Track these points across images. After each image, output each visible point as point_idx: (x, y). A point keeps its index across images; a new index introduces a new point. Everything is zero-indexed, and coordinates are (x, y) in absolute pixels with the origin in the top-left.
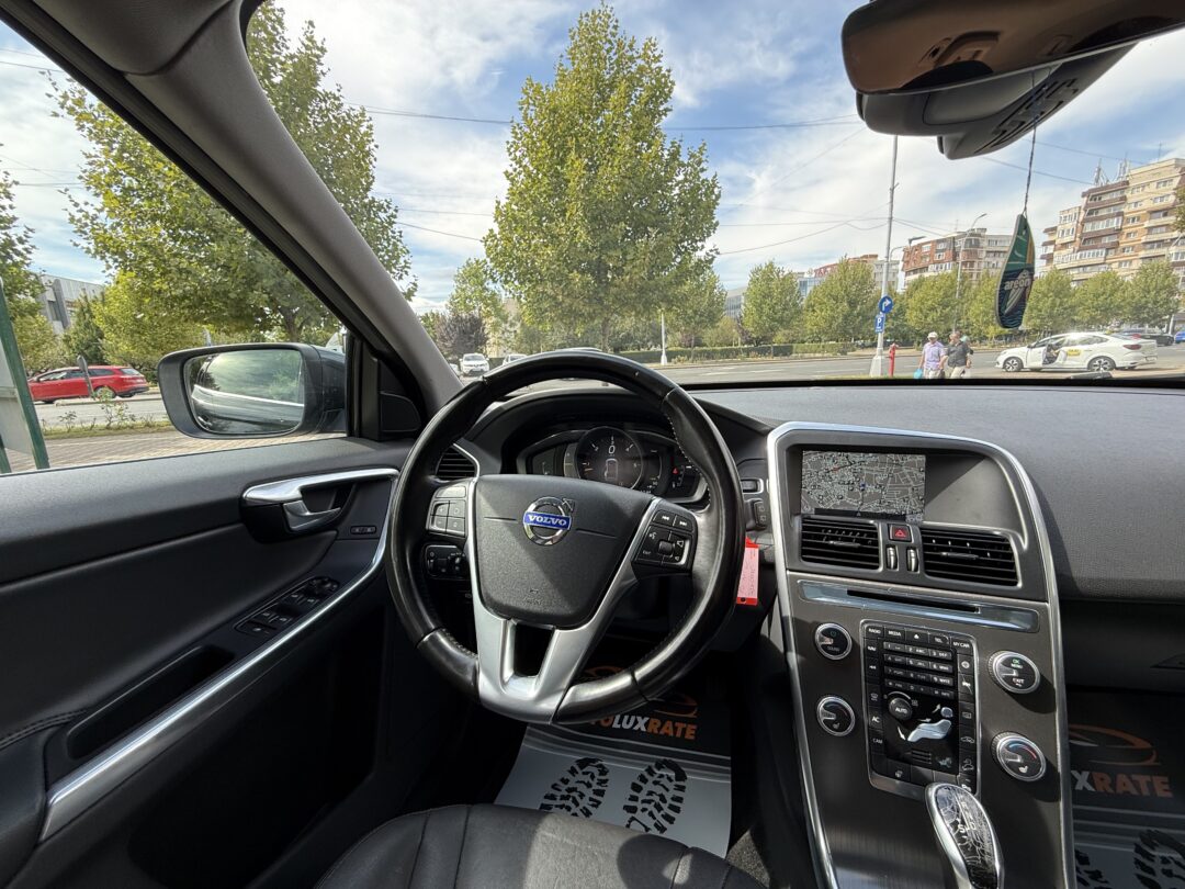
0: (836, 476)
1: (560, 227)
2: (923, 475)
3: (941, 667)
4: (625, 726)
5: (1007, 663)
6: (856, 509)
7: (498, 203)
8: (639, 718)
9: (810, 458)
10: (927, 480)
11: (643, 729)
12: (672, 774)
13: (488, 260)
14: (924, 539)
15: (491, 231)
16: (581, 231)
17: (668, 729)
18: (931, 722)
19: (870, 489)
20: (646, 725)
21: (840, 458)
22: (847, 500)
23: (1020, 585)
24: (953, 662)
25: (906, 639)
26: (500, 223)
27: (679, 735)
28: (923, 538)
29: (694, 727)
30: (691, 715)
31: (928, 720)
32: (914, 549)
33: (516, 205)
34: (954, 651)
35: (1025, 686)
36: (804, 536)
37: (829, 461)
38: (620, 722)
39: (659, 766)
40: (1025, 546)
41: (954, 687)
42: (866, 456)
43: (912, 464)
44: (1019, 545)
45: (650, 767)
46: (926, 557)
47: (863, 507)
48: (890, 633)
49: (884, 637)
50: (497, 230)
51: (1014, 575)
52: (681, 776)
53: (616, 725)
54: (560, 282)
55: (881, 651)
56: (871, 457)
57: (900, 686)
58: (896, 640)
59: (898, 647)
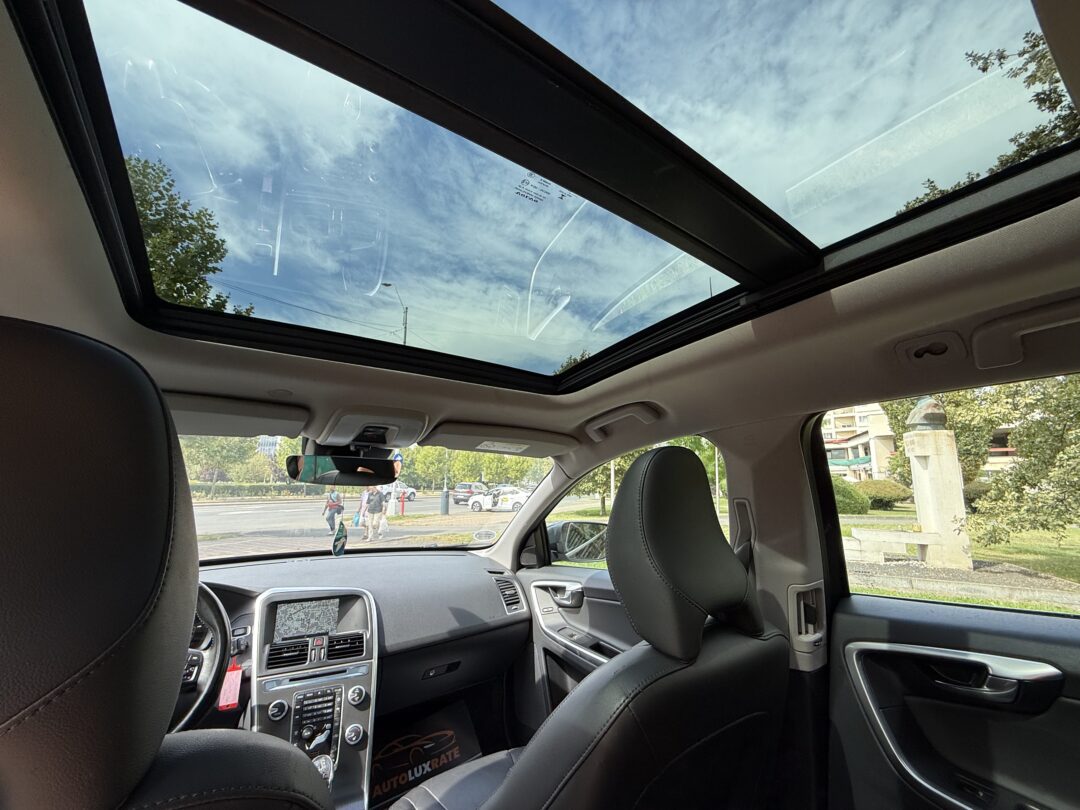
0: (295, 617)
2: (338, 609)
3: (328, 705)
5: (354, 692)
6: (303, 634)
9: (281, 608)
18: (321, 735)
21: (298, 606)
23: (364, 654)
24: (333, 700)
25: (315, 696)
28: (329, 642)
32: (324, 648)
34: (334, 694)
35: (359, 700)
36: (270, 655)
37: (291, 609)
41: (333, 712)
42: (311, 603)
43: (333, 605)
44: (366, 636)
46: (329, 651)
47: (307, 632)
48: (308, 695)
49: (306, 698)
51: (362, 650)
57: (308, 722)
58: (310, 698)
59: (310, 702)
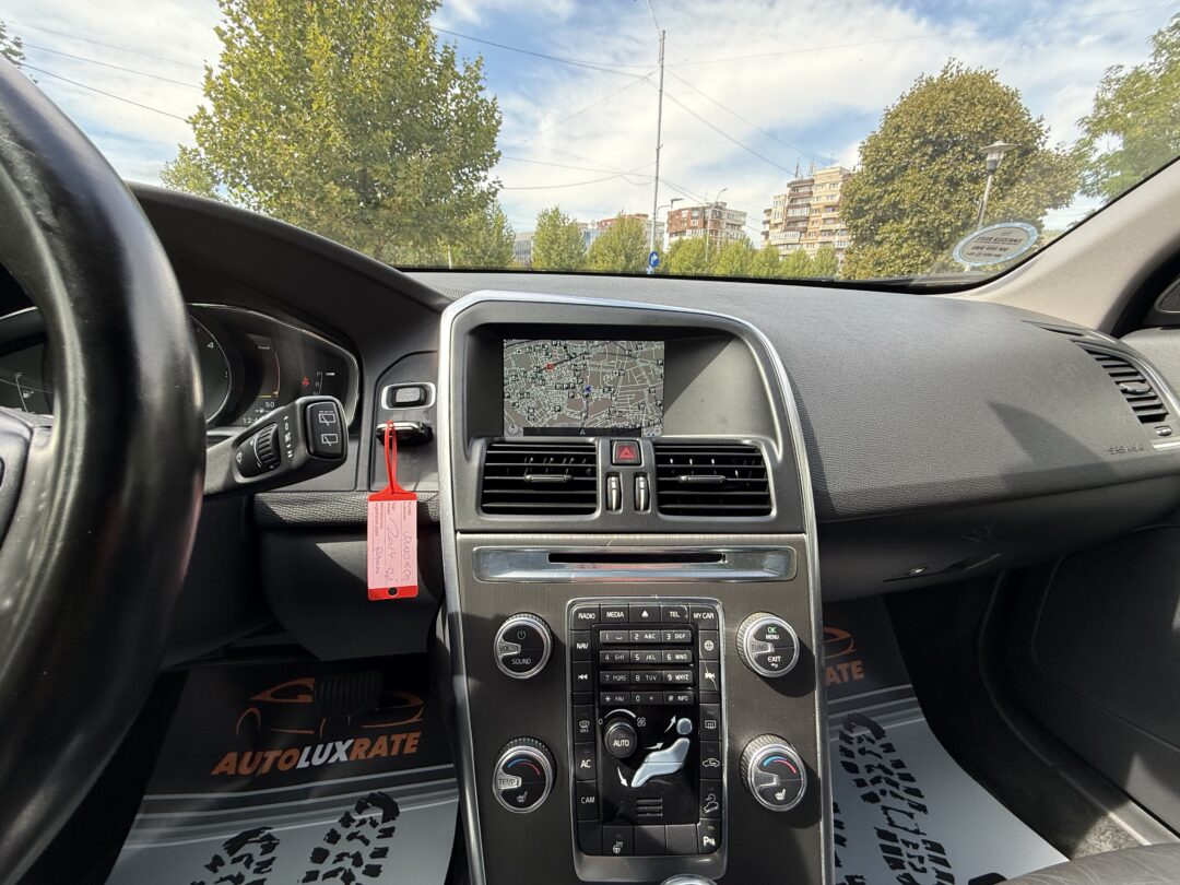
0: (548, 376)
1: (304, 121)
2: (662, 371)
3: (677, 657)
4: (317, 761)
5: (761, 634)
6: (579, 425)
7: (210, 71)
8: (339, 744)
9: (514, 351)
10: (666, 377)
11: (344, 758)
12: (378, 814)
13: (202, 150)
14: (659, 459)
15: (202, 109)
16: (336, 134)
17: (381, 748)
18: (663, 748)
19: (597, 394)
20: (348, 752)
21: (556, 348)
22: (566, 411)
23: (774, 513)
24: (692, 645)
25: (632, 621)
26: (214, 100)
27: (394, 752)
28: (657, 457)
29: (418, 735)
30: (415, 719)
31: (659, 745)
32: (645, 475)
33: (237, 79)
34: (693, 626)
35: (782, 665)
36: (486, 470)
37: (542, 353)
38: (309, 758)
39: (360, 809)
40: (779, 456)
41: (695, 684)
42: (591, 345)
43: (647, 356)
44: (772, 455)
45: (347, 814)
46: (660, 486)
47: (588, 421)
48: (610, 615)
49: (602, 622)
50: (210, 109)
51: (767, 499)
52: (391, 812)
53: (303, 764)
54: (313, 194)
55: (597, 647)
56: (597, 347)
57: (620, 699)
58: (615, 625)
59: (620, 636)
